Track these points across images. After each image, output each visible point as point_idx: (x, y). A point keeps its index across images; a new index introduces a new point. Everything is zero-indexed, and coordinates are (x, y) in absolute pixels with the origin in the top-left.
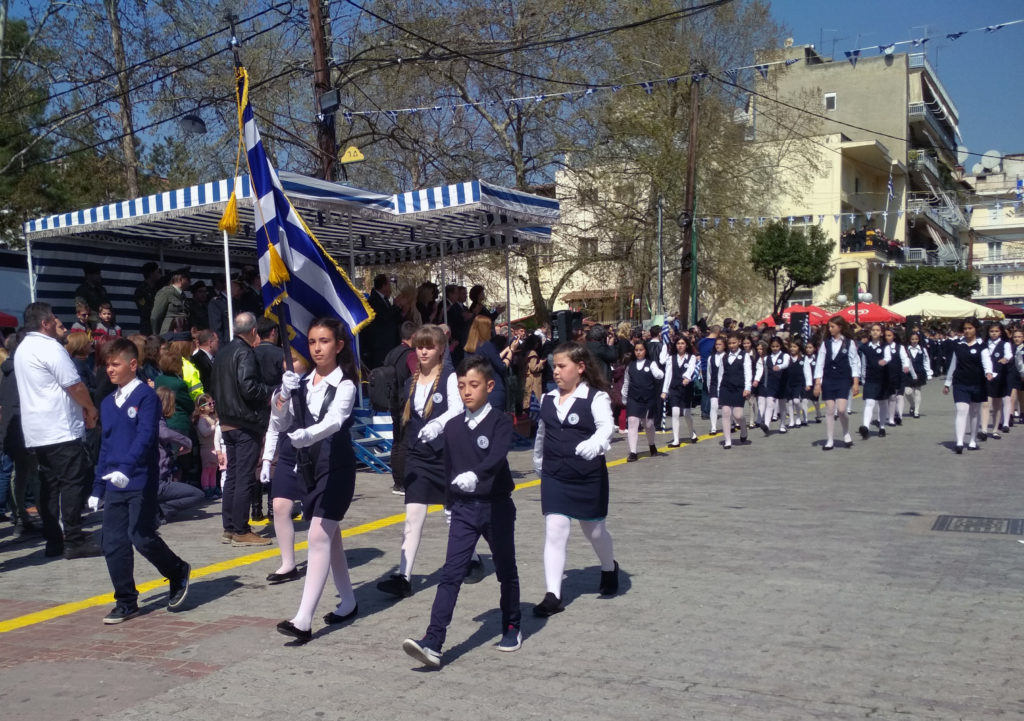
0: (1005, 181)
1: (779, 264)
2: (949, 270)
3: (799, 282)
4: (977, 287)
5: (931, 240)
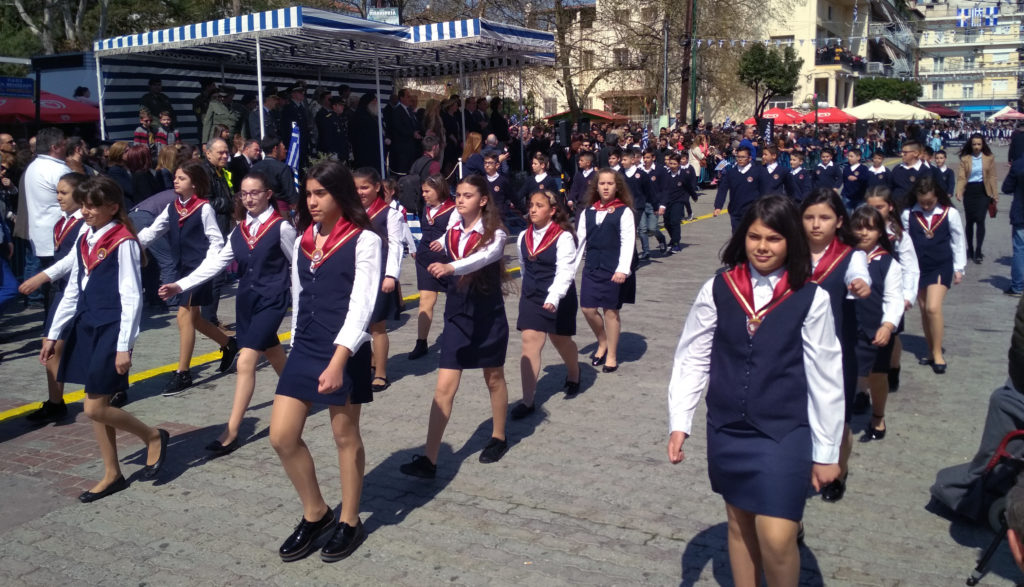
0: (948, 10)
2: (900, 81)
3: (775, 91)
4: (921, 95)
5: (887, 56)
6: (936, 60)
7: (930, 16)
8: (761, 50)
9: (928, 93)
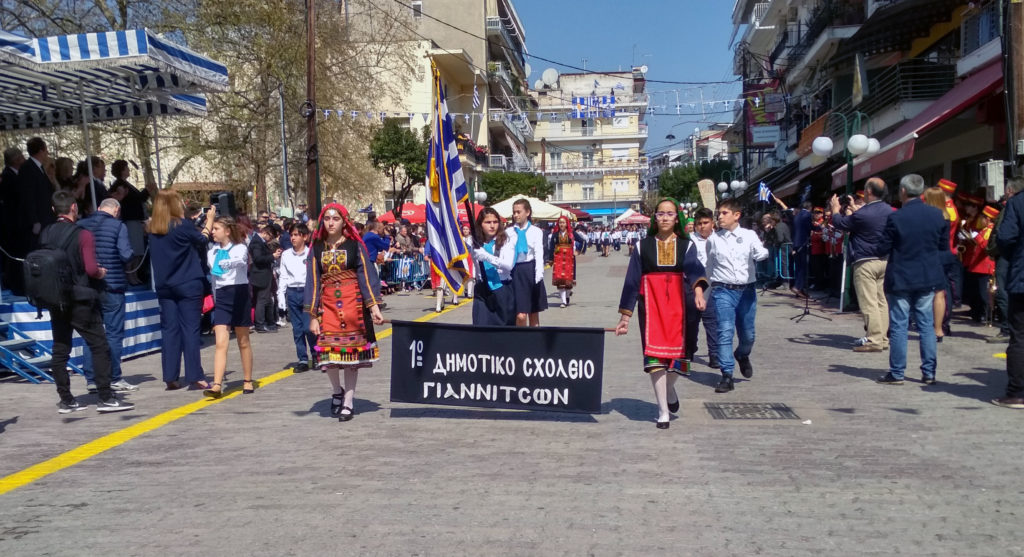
0: (562, 97)
1: (397, 160)
2: (528, 176)
5: (509, 148)
6: (553, 155)
7: (544, 104)
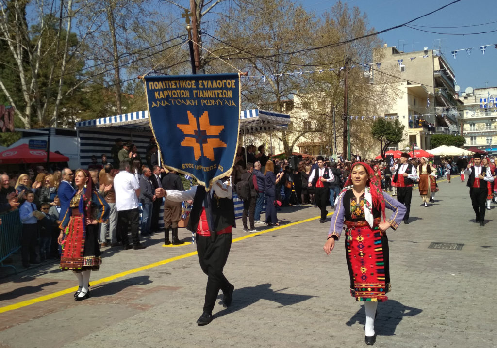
0: (475, 99)
2: (453, 136)
3: (391, 142)
4: (465, 143)
5: (446, 123)
6: (471, 125)
7: (466, 103)
8: (383, 121)
9: (469, 142)
